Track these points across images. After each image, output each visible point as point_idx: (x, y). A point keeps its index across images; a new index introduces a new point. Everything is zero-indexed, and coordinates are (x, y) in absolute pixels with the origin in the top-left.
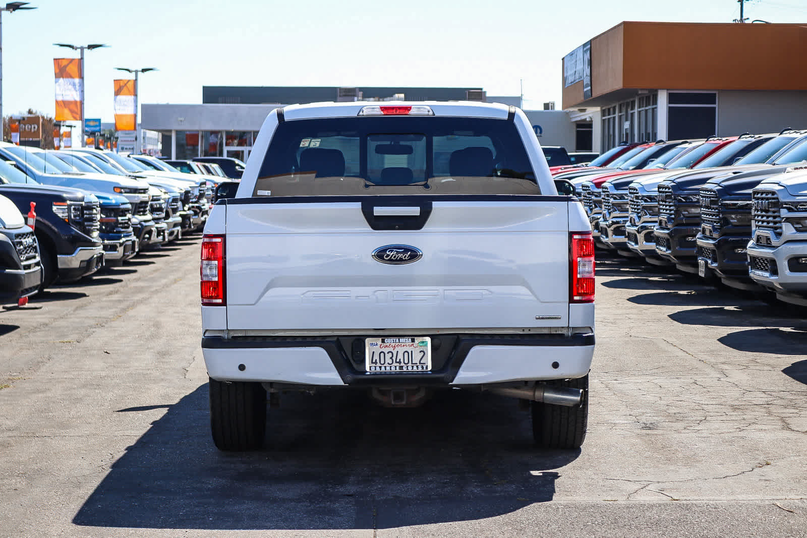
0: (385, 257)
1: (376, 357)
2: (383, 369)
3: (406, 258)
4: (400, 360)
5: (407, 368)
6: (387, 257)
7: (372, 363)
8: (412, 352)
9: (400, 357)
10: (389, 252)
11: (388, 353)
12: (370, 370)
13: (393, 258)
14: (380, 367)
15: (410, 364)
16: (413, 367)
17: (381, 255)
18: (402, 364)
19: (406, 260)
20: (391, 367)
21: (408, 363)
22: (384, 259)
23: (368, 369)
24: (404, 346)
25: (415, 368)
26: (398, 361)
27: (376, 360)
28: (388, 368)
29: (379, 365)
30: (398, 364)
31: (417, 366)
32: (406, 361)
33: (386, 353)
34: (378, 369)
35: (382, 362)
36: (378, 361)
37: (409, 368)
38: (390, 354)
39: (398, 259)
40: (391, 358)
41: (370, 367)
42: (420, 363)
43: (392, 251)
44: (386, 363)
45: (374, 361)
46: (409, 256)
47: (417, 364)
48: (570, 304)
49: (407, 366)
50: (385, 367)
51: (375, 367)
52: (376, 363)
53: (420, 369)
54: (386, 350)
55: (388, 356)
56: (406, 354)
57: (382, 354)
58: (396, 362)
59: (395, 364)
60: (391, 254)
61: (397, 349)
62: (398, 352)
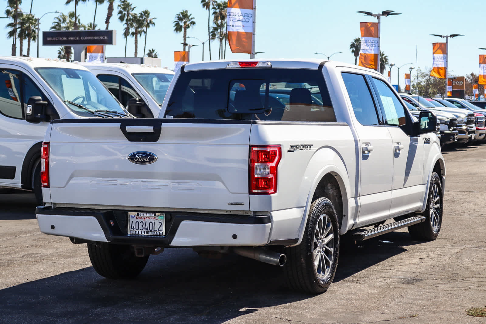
0: (135, 159)
1: (134, 225)
2: (137, 232)
3: (147, 160)
4: (147, 227)
5: (151, 233)
6: (136, 159)
7: (132, 228)
8: (154, 222)
9: (147, 226)
10: (137, 156)
11: (141, 222)
12: (130, 233)
13: (139, 160)
14: (136, 232)
15: (153, 231)
16: (154, 232)
17: (133, 158)
18: (149, 230)
19: (147, 162)
20: (142, 232)
21: (151, 230)
22: (134, 160)
23: (129, 233)
24: (150, 218)
25: (155, 233)
26: (146, 228)
27: (134, 227)
28: (140, 232)
29: (135, 230)
30: (146, 230)
31: (157, 232)
32: (151, 229)
33: (139, 222)
34: (134, 232)
35: (137, 229)
36: (135, 228)
37: (152, 234)
38: (142, 223)
39: (142, 161)
40: (142, 226)
41: (130, 231)
42: (159, 230)
43: (139, 155)
44: (140, 228)
45: (132, 227)
46: (149, 159)
47: (157, 231)
48: (250, 195)
49: (151, 232)
50: (139, 232)
51: (133, 231)
52: (133, 228)
53: (158, 234)
54: (139, 221)
55: (141, 224)
56: (151, 223)
57: (137, 223)
58: (145, 229)
59: (144, 230)
60: (138, 157)
61: (146, 220)
62: (146, 222)
